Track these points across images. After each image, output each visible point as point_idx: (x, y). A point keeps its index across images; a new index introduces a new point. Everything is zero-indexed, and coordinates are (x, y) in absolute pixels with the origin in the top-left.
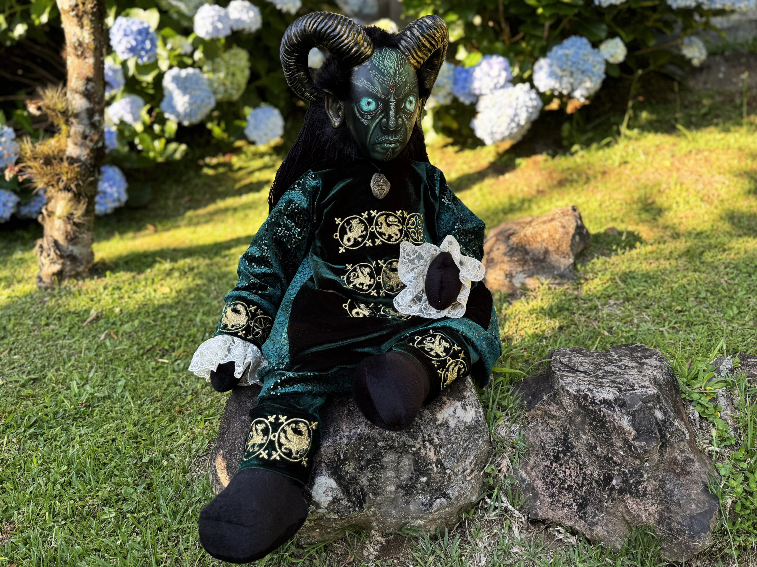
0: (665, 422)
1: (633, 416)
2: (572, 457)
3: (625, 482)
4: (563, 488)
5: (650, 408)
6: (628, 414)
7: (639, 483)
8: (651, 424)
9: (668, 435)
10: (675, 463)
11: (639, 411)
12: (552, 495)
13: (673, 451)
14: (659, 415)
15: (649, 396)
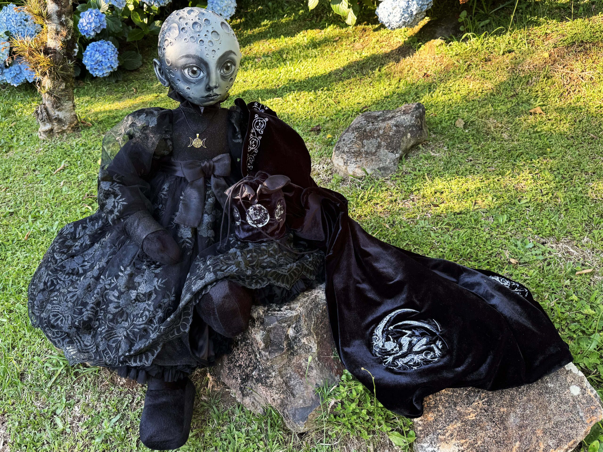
0: (296, 338)
1: (269, 331)
2: (245, 345)
3: (259, 375)
4: (236, 366)
5: (284, 327)
6: (264, 329)
7: (268, 377)
8: (282, 339)
9: (296, 348)
10: (300, 368)
11: (274, 328)
12: (229, 368)
13: (300, 359)
14: (291, 332)
15: (286, 318)
